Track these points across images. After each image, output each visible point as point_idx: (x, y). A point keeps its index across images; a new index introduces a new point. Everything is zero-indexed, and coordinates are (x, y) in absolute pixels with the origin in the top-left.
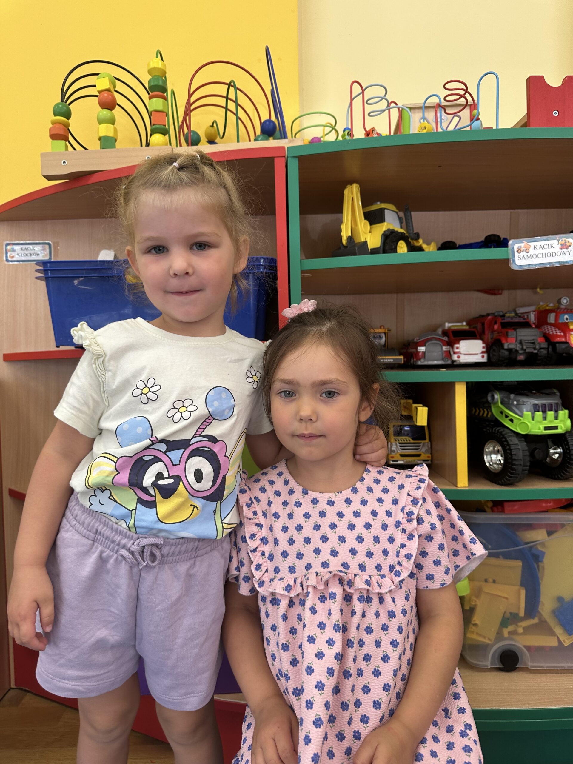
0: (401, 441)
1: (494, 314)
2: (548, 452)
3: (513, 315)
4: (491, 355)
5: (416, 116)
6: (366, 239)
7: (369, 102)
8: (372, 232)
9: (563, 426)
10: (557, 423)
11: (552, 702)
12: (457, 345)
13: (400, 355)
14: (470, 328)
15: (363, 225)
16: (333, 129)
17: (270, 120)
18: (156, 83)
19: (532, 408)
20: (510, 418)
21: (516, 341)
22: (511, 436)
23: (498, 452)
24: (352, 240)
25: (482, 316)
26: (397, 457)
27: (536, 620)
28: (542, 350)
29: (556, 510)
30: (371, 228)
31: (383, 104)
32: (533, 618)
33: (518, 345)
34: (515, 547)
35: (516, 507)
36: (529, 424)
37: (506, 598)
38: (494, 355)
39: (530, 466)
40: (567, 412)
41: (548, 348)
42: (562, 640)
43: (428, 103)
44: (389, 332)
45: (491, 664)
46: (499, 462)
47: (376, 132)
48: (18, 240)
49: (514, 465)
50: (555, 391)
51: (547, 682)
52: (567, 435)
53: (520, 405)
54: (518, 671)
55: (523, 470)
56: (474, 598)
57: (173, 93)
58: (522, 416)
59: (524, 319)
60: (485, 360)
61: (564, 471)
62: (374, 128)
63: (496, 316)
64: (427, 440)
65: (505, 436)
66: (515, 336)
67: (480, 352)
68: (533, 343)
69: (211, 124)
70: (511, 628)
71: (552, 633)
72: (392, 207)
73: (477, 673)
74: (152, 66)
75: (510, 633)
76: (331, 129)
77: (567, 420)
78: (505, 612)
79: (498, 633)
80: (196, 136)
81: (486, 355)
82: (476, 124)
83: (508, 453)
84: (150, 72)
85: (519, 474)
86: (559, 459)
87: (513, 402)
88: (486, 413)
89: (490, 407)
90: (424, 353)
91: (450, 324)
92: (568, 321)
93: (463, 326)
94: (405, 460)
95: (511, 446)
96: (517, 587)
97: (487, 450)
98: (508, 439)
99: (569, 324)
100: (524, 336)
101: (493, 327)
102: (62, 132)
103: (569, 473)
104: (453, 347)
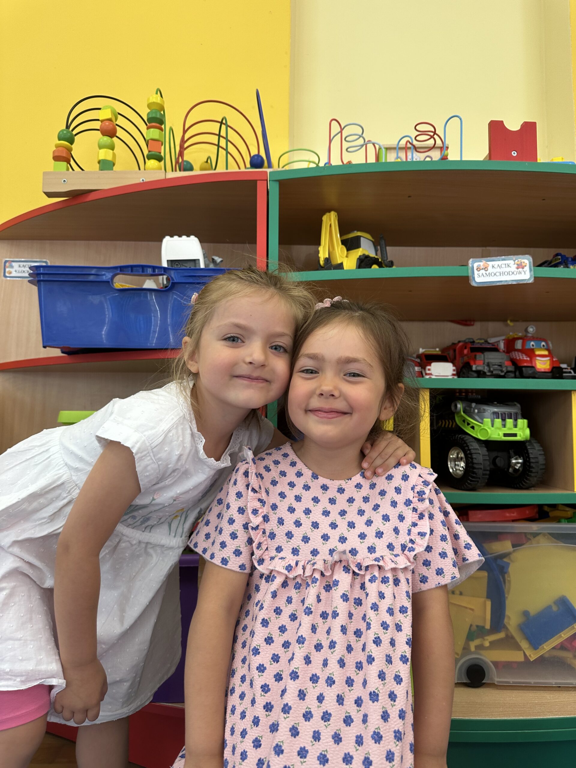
1: (465, 341)
2: (510, 462)
3: (483, 341)
5: (392, 154)
6: (342, 261)
7: (347, 139)
8: (349, 256)
9: (522, 434)
10: (515, 431)
11: (516, 713)
12: (428, 367)
14: (442, 353)
15: (339, 250)
17: (258, 156)
18: (154, 115)
19: (492, 415)
20: (471, 425)
21: (484, 364)
22: (472, 442)
23: (462, 458)
24: (329, 261)
25: (454, 344)
27: (502, 635)
28: (510, 374)
30: (347, 254)
32: (500, 632)
33: (486, 367)
35: (480, 516)
36: (489, 430)
37: (472, 610)
40: (526, 421)
41: (515, 373)
42: (528, 655)
43: (402, 144)
46: (462, 469)
47: (352, 163)
48: (17, 258)
49: (474, 468)
50: (516, 403)
51: (513, 697)
52: (527, 444)
53: (481, 412)
54: (485, 687)
55: (484, 474)
57: (171, 129)
58: (482, 423)
59: (493, 346)
61: (525, 480)
62: (350, 161)
63: (466, 343)
65: (467, 441)
66: (483, 359)
67: (451, 374)
68: (500, 366)
69: (206, 160)
70: (477, 642)
71: (518, 648)
72: (368, 236)
74: (151, 101)
75: (477, 647)
77: (526, 429)
78: (471, 625)
79: (464, 649)
80: (190, 165)
83: (469, 457)
84: (149, 106)
85: (479, 478)
86: (520, 469)
87: (474, 411)
88: (451, 423)
89: (454, 419)
91: (424, 350)
92: (534, 347)
93: (436, 351)
95: (472, 450)
96: (482, 600)
97: (451, 456)
98: (469, 444)
99: (535, 350)
100: (493, 359)
101: (463, 351)
102: (64, 155)
103: (530, 481)
104: (425, 369)
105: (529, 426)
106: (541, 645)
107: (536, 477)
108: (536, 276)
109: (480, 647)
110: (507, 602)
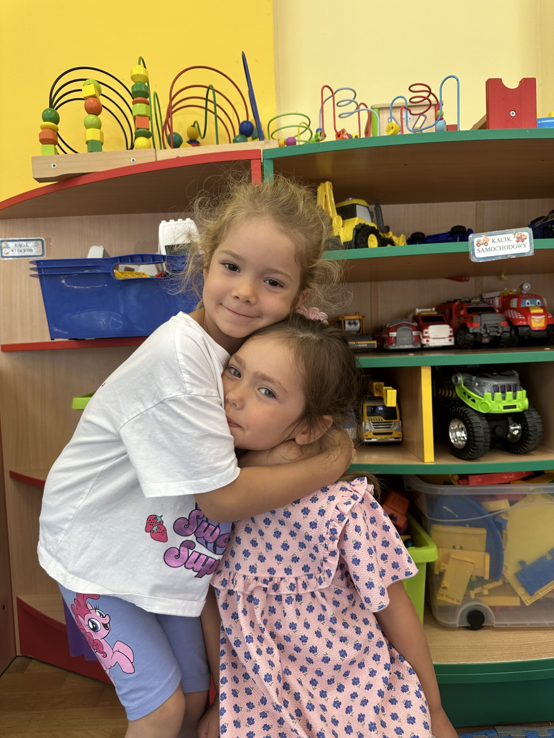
0: (374, 420)
1: (460, 300)
2: (509, 429)
3: (478, 300)
4: (458, 339)
5: (385, 116)
6: (339, 233)
7: (339, 104)
8: (345, 226)
9: (521, 405)
11: (514, 656)
12: (426, 330)
13: (374, 339)
14: (438, 313)
15: (336, 220)
16: (307, 129)
17: (247, 122)
18: (139, 89)
19: (492, 388)
20: (472, 398)
21: (481, 325)
22: (473, 415)
23: (462, 429)
25: (449, 302)
26: (371, 435)
27: (500, 583)
28: (505, 333)
29: (517, 482)
30: (343, 223)
31: (353, 106)
32: (497, 581)
33: (483, 329)
34: (478, 516)
35: (480, 480)
36: (489, 404)
37: (472, 563)
38: (460, 339)
39: (491, 442)
40: (524, 392)
41: (511, 332)
42: (524, 601)
43: (395, 103)
44: (363, 318)
45: (460, 623)
46: (463, 439)
47: (346, 133)
48: (12, 237)
49: (476, 441)
50: (515, 372)
51: (510, 639)
52: (525, 413)
53: (481, 386)
54: (485, 629)
55: (484, 446)
56: (443, 564)
57: (156, 96)
58: (482, 397)
59: (489, 304)
60: (452, 343)
61: (523, 447)
62: (344, 129)
63: (462, 302)
64: (398, 419)
65: (468, 415)
66: (479, 321)
67: (448, 336)
68: (497, 327)
69: (193, 124)
70: (477, 590)
71: (514, 594)
72: (363, 202)
73: (447, 632)
74: (135, 72)
75: (476, 595)
76: (304, 129)
77: (525, 399)
78: (471, 576)
79: (465, 595)
80: (178, 137)
81: (453, 339)
82: (440, 123)
83: (470, 431)
84: (133, 78)
85: (480, 450)
86: (518, 435)
87: (474, 384)
88: (451, 393)
89: (454, 389)
90: (395, 338)
91: (421, 310)
92: (529, 305)
93: (432, 311)
94: (378, 438)
95: (473, 424)
96: (482, 554)
97: (452, 428)
98: (470, 418)
99: (530, 308)
100: (488, 320)
101: (460, 312)
102: (51, 137)
103: (528, 448)
104: (422, 332)
105: (528, 396)
106: (536, 591)
107: (534, 444)
108: (536, 248)
109: (480, 594)
110: (505, 553)
